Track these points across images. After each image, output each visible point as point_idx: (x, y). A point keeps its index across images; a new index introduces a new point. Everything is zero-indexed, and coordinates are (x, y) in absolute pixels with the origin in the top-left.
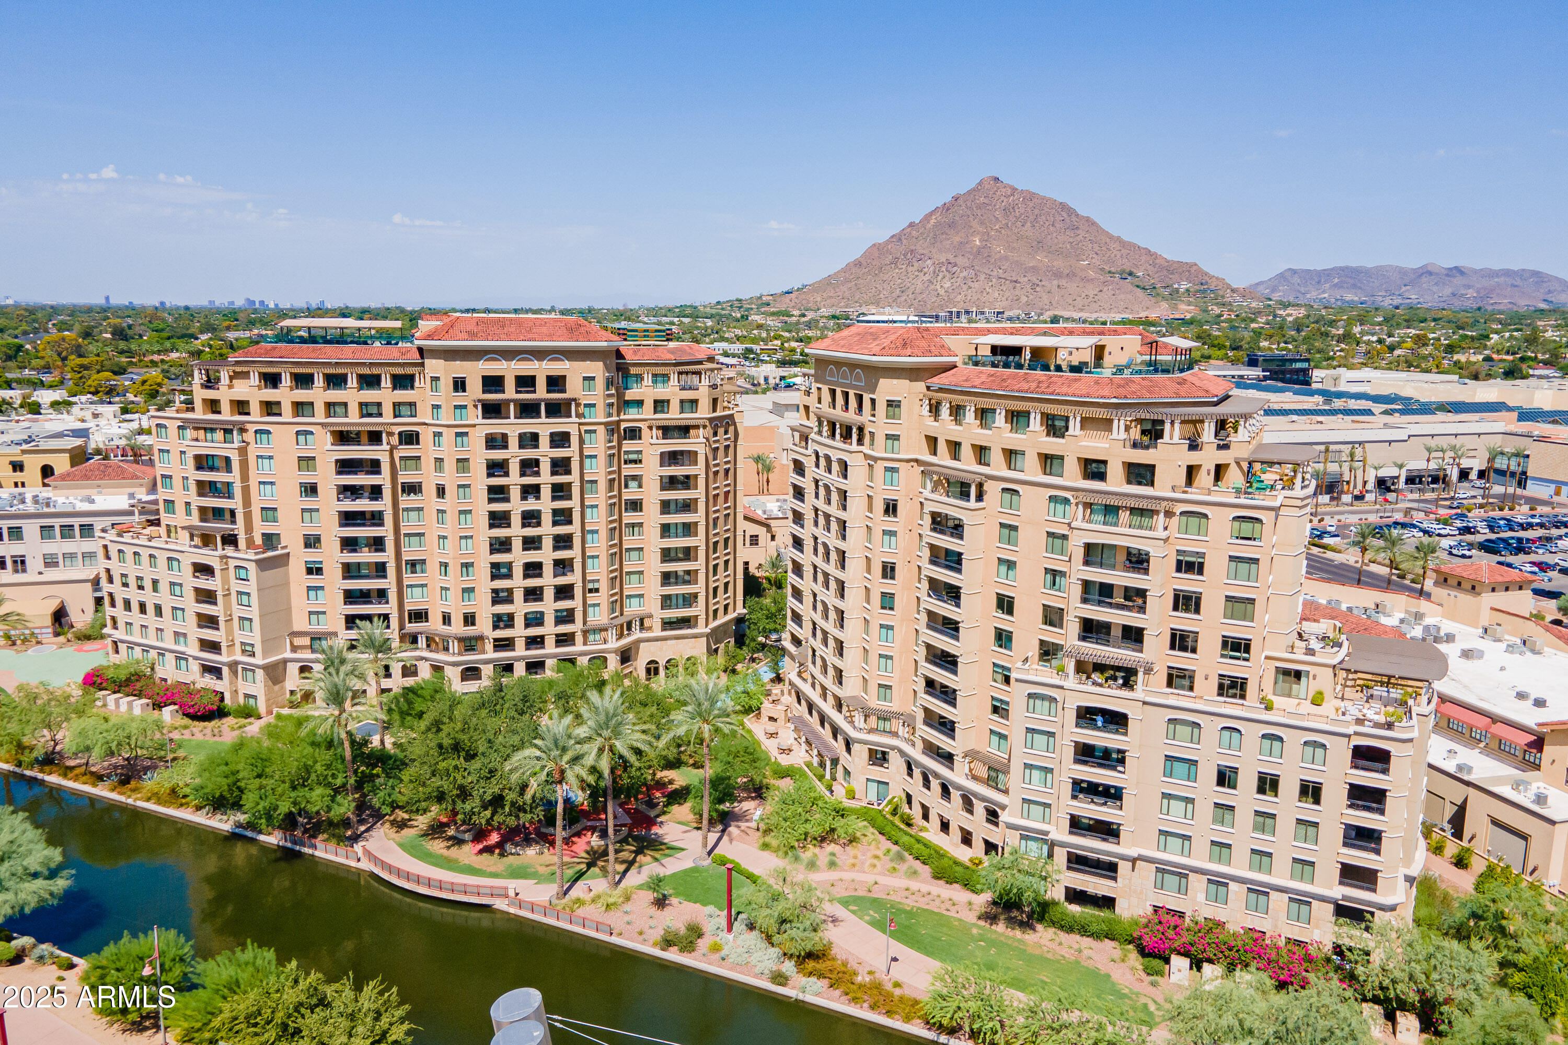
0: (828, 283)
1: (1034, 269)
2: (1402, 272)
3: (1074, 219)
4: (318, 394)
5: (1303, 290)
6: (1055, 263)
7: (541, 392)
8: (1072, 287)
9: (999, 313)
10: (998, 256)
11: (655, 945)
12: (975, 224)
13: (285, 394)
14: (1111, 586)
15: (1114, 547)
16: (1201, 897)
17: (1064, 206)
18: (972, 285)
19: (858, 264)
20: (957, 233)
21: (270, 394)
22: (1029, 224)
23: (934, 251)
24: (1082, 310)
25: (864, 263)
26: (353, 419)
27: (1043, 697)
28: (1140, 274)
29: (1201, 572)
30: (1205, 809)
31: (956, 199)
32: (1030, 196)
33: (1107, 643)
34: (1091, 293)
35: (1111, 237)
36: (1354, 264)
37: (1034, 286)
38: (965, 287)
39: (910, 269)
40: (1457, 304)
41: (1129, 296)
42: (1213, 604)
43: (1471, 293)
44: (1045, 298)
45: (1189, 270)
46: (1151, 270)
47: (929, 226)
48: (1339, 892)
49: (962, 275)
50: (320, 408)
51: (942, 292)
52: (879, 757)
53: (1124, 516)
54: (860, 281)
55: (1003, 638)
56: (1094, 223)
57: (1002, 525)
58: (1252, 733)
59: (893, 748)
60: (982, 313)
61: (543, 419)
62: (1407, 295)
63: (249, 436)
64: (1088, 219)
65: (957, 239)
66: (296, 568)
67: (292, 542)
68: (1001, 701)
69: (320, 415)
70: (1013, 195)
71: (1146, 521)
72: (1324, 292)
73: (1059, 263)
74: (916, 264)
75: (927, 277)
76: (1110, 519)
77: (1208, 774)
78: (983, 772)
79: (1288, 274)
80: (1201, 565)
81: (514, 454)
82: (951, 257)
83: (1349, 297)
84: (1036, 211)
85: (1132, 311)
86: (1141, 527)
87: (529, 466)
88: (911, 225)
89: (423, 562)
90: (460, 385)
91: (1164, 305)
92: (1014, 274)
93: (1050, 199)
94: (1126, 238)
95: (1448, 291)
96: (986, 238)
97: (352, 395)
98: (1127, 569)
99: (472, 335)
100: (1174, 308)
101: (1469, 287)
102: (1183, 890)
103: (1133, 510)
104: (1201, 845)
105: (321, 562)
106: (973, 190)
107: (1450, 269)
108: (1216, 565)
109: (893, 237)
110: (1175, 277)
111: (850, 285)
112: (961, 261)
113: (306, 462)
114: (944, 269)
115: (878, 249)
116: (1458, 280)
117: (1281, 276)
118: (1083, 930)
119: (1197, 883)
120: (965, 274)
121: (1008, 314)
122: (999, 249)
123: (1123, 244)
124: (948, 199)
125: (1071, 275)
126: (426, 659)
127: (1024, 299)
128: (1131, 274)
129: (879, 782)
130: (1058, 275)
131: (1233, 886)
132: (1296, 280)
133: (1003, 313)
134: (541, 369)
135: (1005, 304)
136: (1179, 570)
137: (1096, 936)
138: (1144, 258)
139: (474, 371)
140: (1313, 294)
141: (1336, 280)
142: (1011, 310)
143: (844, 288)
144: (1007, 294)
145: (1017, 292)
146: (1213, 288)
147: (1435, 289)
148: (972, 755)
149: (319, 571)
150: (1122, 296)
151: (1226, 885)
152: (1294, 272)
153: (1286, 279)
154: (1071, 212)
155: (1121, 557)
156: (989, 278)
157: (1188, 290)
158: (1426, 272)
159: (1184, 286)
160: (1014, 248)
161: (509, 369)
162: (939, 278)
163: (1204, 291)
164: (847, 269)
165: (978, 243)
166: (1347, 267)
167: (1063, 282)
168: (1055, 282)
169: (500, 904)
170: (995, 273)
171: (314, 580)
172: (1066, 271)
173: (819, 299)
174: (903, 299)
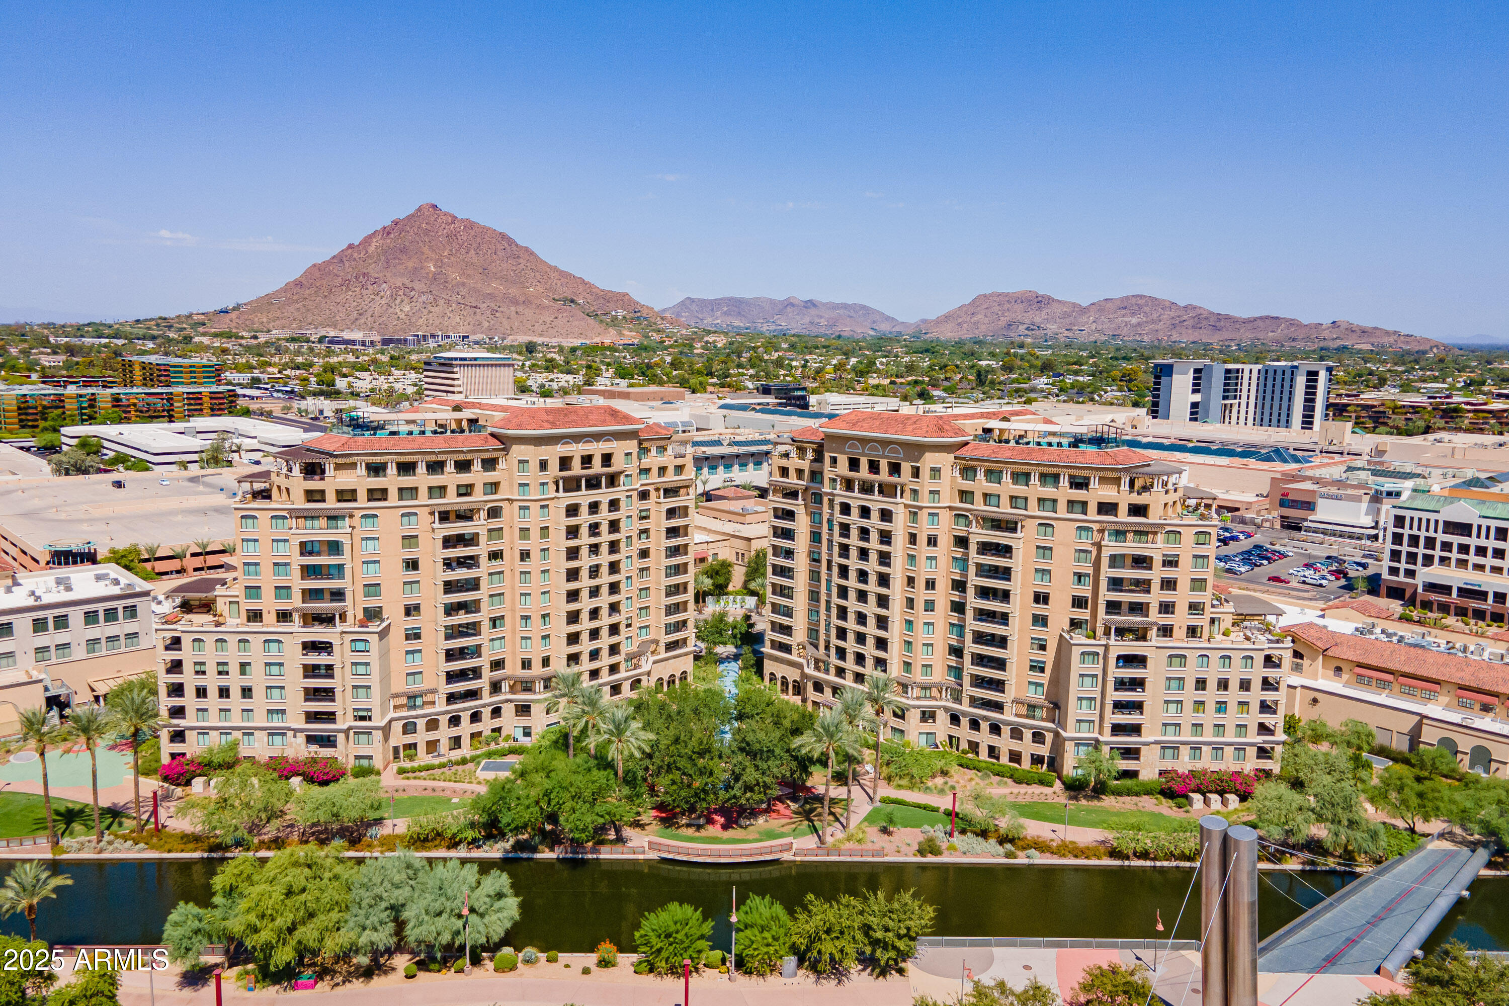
0: (265, 303)
1: (491, 296)
2: (772, 302)
3: (514, 248)
4: (422, 479)
5: (700, 316)
6: (510, 291)
7: (597, 467)
8: (528, 312)
9: (464, 337)
10: (454, 282)
11: (914, 855)
12: (426, 250)
13: (392, 480)
14: (1121, 579)
15: (1124, 555)
16: (1186, 759)
17: (503, 236)
18: (432, 309)
19: (298, 284)
20: (410, 258)
21: (377, 482)
22: (472, 252)
23: (388, 275)
24: (541, 335)
25: (305, 283)
26: (451, 500)
27: (1089, 653)
28: (581, 301)
29: (1176, 566)
30: (1188, 706)
31: (396, 223)
32: (470, 225)
33: (1119, 614)
34: (548, 320)
35: (549, 266)
36: (737, 295)
37: (494, 312)
38: (425, 312)
39: (364, 292)
40: (815, 331)
41: (582, 323)
42: (1184, 584)
43: (823, 322)
44: (505, 322)
45: (622, 299)
46: (590, 298)
47: (371, 249)
48: (1260, 739)
49: (420, 300)
50: (423, 492)
51: (402, 316)
52: (928, 716)
53: (1130, 536)
54: (308, 302)
55: (1041, 621)
56: (532, 253)
57: (1038, 547)
58: (1215, 656)
59: (939, 708)
60: (448, 337)
61: (604, 490)
62: (778, 322)
63: (356, 521)
64: (527, 249)
65: (410, 264)
66: (397, 636)
67: (393, 613)
68: (1038, 662)
69: (423, 497)
70: (453, 222)
71: (1144, 538)
72: (717, 318)
73: (513, 291)
74: (370, 287)
75: (384, 301)
76: (1119, 538)
77: (1190, 684)
78: (1024, 710)
79: (687, 302)
80: (1177, 562)
81: (584, 518)
82: (407, 282)
83: (737, 323)
84: (479, 240)
85: (586, 337)
86: (1140, 542)
87: (594, 529)
88: (351, 246)
89: (503, 617)
90: (543, 465)
91: (612, 331)
92: (472, 300)
93: (489, 228)
94: (562, 268)
95: (807, 320)
96: (440, 264)
97: (450, 478)
98: (1133, 567)
99: (554, 425)
100: (620, 334)
101: (821, 317)
102: (1176, 757)
103: (1136, 532)
104: (1186, 728)
105: (419, 628)
106: (413, 215)
107: (806, 302)
108: (1186, 561)
109: (334, 257)
110: (611, 305)
111: (297, 306)
112: (417, 285)
113: (410, 540)
114: (401, 293)
115: (319, 271)
116: (813, 311)
117: (682, 303)
118: (1129, 793)
119: (1185, 751)
120: (423, 298)
121: (472, 338)
122: (455, 276)
123: (563, 274)
124: (388, 223)
125: (527, 302)
126: (511, 701)
127: (486, 324)
128: (572, 301)
129: (928, 734)
130: (515, 302)
131: (1204, 748)
132: (694, 307)
133: (467, 337)
134: (597, 449)
135: (467, 328)
136: (1164, 566)
137: (1137, 794)
138: (581, 288)
139: (553, 453)
140: (708, 320)
141: (725, 309)
142: (475, 334)
143: (292, 309)
144: (469, 319)
145: (478, 317)
146: (645, 315)
147: (797, 317)
148: (1016, 701)
149: (417, 636)
150: (577, 323)
151: (1200, 748)
152: (692, 300)
153: (687, 307)
154: (511, 242)
155: (1129, 561)
156: (448, 303)
157: (624, 317)
158: (789, 304)
159: (621, 313)
160: (469, 275)
161: (576, 450)
162: (397, 302)
163: (638, 318)
164: (287, 288)
165: (432, 269)
166: (732, 298)
167: (520, 309)
168: (513, 309)
169: (787, 856)
170: (454, 298)
171: (413, 645)
172: (522, 299)
173: (265, 320)
174: (362, 321)
